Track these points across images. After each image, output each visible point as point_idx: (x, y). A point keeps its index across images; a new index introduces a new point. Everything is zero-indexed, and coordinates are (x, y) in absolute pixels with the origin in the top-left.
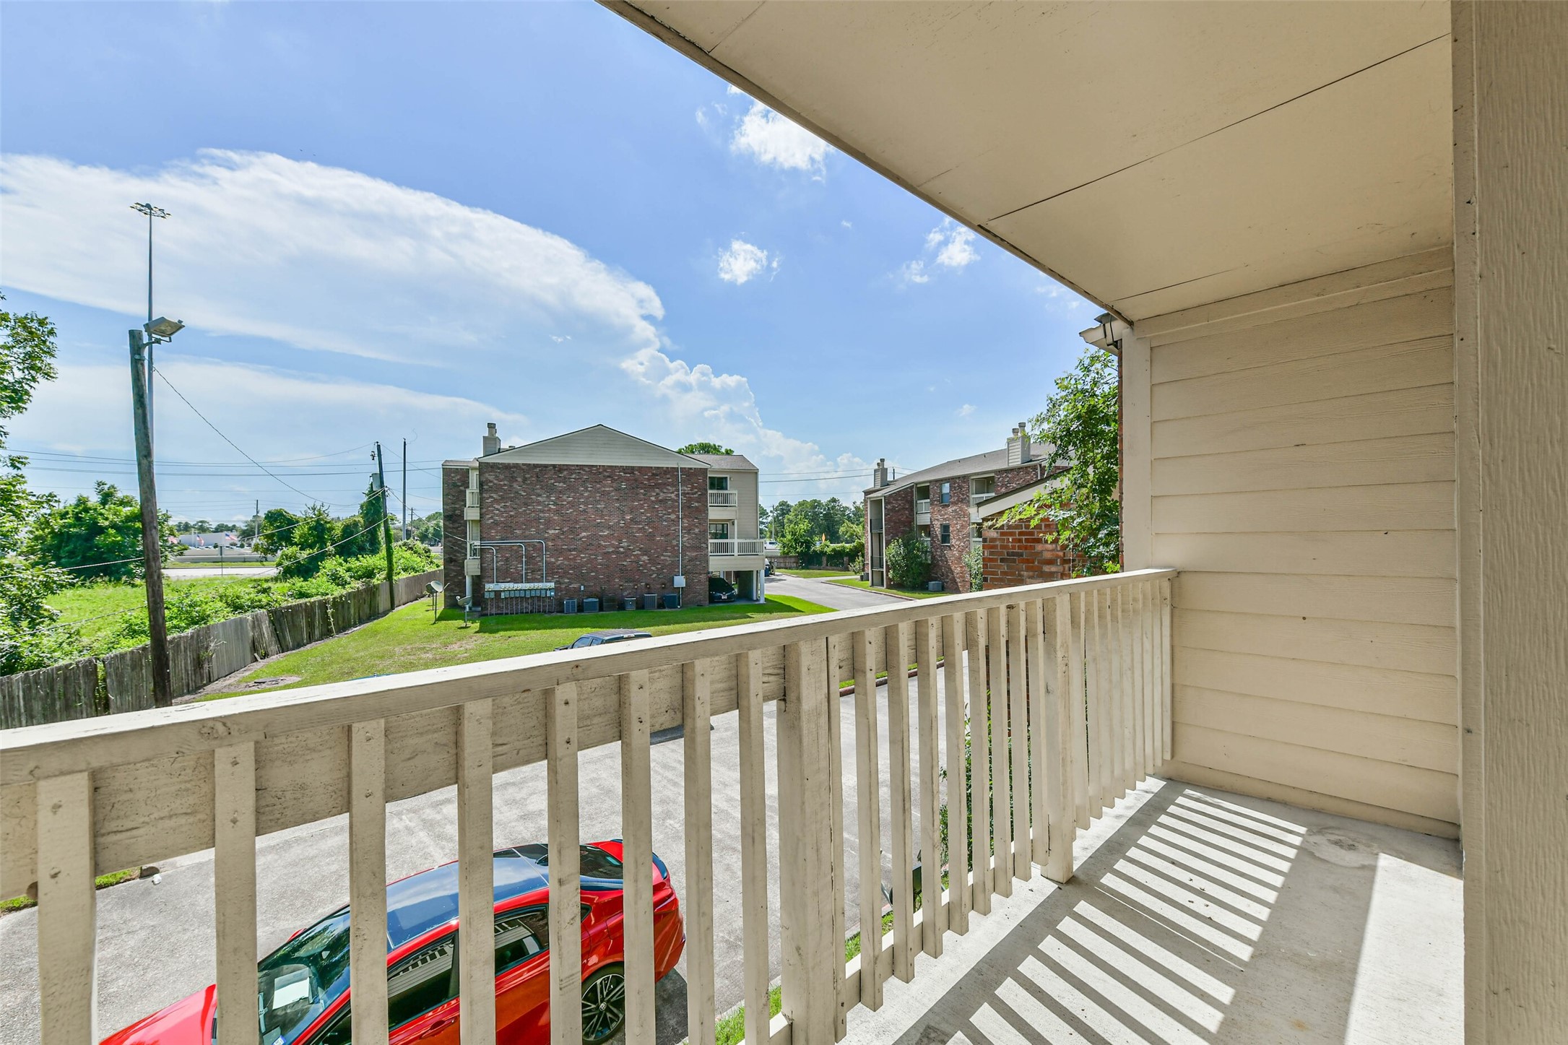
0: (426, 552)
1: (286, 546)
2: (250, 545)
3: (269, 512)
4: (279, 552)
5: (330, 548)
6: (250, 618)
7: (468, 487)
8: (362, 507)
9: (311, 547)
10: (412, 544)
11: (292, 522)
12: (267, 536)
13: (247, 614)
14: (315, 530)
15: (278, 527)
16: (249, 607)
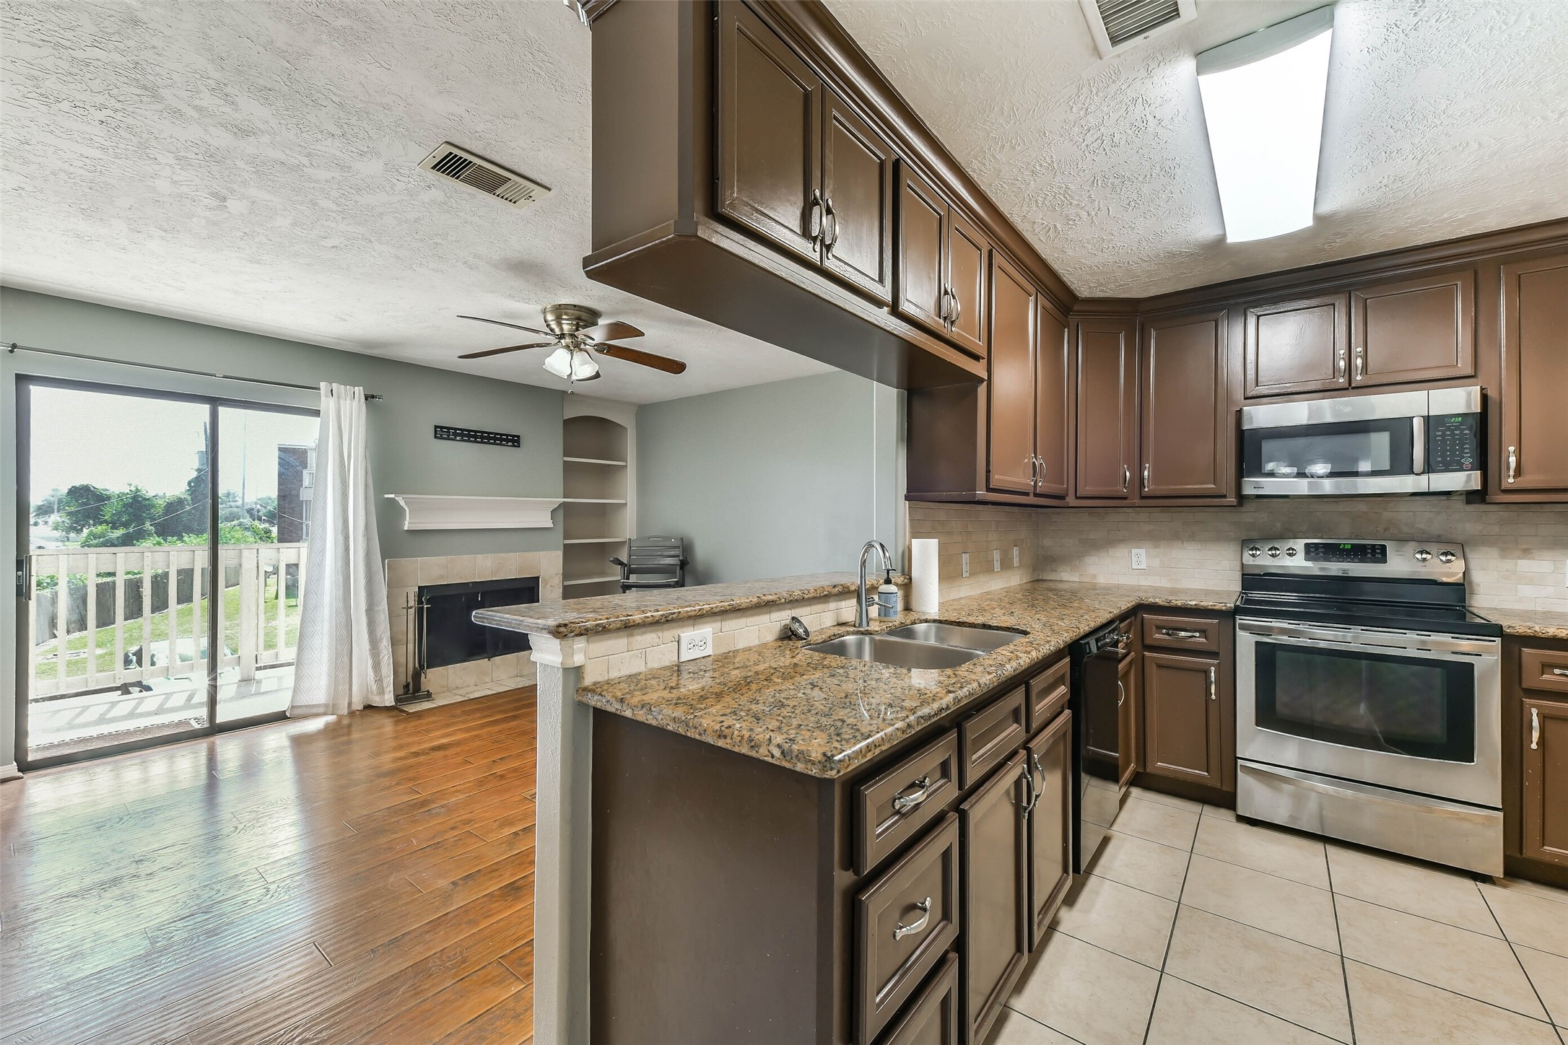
0: (266, 533)
1: (94, 525)
2: (46, 523)
3: (73, 487)
4: (86, 531)
5: (148, 526)
6: (49, 595)
7: (306, 467)
8: (189, 483)
9: (126, 525)
10: (249, 524)
11: (101, 498)
12: (70, 514)
13: (45, 591)
14: (131, 507)
15: (85, 504)
16: (48, 584)
